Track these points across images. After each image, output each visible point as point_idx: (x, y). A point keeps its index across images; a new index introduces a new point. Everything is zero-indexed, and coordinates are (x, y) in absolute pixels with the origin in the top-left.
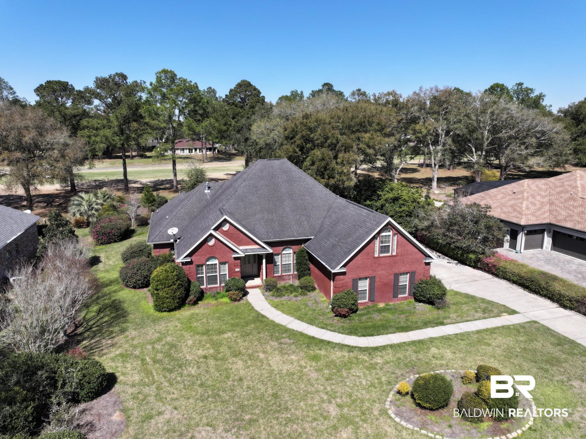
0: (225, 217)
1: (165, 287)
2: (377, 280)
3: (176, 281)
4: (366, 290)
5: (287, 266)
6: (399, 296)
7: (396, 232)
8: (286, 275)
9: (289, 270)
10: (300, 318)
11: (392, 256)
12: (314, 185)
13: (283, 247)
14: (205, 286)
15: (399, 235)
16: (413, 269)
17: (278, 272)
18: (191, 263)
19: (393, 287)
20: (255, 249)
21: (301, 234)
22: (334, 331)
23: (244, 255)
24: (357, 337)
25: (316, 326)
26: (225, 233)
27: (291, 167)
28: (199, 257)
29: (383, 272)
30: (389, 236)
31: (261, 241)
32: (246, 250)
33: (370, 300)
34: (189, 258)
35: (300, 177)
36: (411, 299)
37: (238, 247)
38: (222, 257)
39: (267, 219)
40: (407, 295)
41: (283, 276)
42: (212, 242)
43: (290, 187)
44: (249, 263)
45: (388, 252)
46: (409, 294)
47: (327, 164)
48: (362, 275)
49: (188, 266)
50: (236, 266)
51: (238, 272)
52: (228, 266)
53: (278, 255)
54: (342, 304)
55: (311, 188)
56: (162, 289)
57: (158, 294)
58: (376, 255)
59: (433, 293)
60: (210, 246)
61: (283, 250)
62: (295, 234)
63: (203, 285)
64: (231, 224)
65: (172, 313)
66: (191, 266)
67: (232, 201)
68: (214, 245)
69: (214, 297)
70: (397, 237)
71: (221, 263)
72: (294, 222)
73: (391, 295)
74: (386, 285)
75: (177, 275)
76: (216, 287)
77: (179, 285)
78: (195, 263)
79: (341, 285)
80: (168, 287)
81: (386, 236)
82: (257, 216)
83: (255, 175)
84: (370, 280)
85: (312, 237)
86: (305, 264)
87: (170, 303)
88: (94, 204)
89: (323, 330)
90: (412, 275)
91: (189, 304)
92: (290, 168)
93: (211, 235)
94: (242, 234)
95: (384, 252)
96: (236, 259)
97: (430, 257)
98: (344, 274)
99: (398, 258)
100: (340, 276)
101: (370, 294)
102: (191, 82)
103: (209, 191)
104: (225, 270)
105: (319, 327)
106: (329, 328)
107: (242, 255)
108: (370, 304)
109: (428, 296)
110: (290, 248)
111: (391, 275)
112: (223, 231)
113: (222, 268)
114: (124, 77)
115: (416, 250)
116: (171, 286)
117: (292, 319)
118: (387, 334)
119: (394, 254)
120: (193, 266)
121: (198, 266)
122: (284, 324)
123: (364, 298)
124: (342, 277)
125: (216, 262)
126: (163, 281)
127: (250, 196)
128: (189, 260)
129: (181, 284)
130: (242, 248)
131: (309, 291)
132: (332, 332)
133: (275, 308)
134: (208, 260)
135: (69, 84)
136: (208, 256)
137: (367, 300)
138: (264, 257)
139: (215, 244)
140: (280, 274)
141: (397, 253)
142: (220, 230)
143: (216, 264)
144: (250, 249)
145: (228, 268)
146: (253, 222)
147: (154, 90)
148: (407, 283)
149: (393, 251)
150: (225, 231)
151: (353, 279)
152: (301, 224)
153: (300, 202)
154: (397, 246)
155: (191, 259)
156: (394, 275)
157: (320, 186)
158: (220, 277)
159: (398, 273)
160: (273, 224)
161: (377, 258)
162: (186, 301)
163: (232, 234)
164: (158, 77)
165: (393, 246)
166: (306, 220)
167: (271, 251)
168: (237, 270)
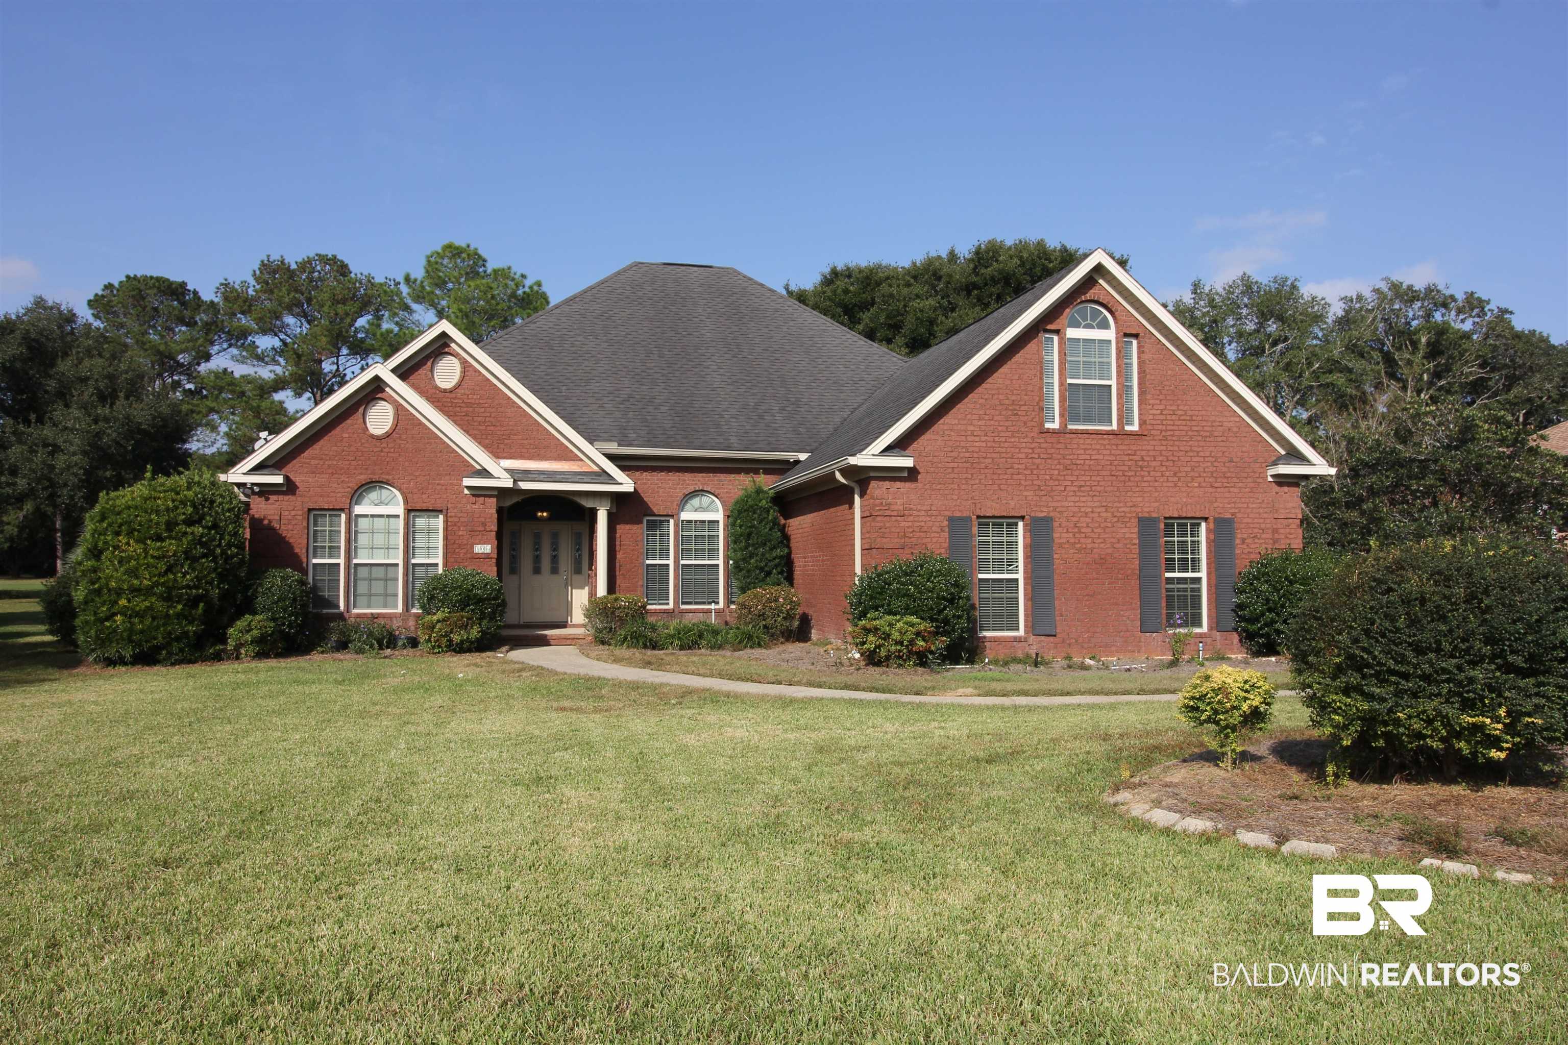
2: (1059, 535)
4: (1015, 583)
5: (702, 574)
6: (1171, 630)
8: (694, 612)
9: (710, 594)
11: (1121, 434)
12: (824, 331)
14: (340, 609)
16: (1223, 507)
17: (662, 595)
19: (1135, 582)
20: (562, 473)
23: (509, 483)
26: (441, 399)
27: (745, 284)
28: (322, 478)
29: (1088, 504)
30: (1104, 344)
32: (528, 472)
33: (1032, 627)
34: (277, 469)
36: (1225, 642)
37: (500, 460)
38: (422, 490)
40: (1204, 628)
41: (682, 613)
42: (381, 424)
43: (735, 329)
44: (554, 571)
45: (1105, 416)
46: (1217, 625)
48: (992, 507)
50: (477, 535)
51: (487, 556)
52: (445, 524)
53: (663, 521)
55: (812, 337)
58: (1054, 425)
60: (372, 438)
61: (684, 502)
63: (333, 600)
66: (288, 512)
68: (388, 435)
70: (1141, 353)
71: (414, 510)
72: (734, 412)
73: (1131, 617)
74: (1103, 565)
76: (390, 619)
78: (303, 498)
79: (897, 542)
81: (1088, 343)
84: (1031, 532)
85: (803, 457)
90: (1223, 530)
92: (744, 289)
93: (378, 387)
95: (1088, 415)
97: (1293, 454)
98: (907, 482)
99: (1147, 445)
101: (1031, 598)
102: (524, 277)
104: (431, 545)
107: (503, 480)
108: (1035, 650)
110: (714, 498)
111: (1122, 520)
112: (434, 385)
113: (420, 541)
114: (343, 269)
115: (1231, 422)
119: (1135, 427)
120: (294, 510)
121: (314, 513)
123: (1010, 619)
125: (395, 506)
128: (277, 479)
133: (607, 661)
134: (358, 493)
136: (363, 478)
137: (1021, 632)
138: (603, 516)
139: (393, 430)
140: (671, 606)
141: (1142, 423)
142: (421, 376)
143: (392, 517)
144: (542, 473)
145: (446, 538)
146: (574, 400)
147: (418, 299)
148: (1203, 574)
149: (1125, 418)
150: (445, 391)
151: (951, 520)
152: (761, 417)
153: (767, 364)
154: (1142, 393)
155: (287, 478)
156: (1141, 520)
157: (849, 336)
158: (406, 574)
159: (1154, 515)
160: (651, 409)
161: (1054, 432)
162: (231, 630)
163: (468, 405)
164: (432, 266)
165: (1124, 390)
166: (782, 409)
167: (631, 489)
168: (484, 548)
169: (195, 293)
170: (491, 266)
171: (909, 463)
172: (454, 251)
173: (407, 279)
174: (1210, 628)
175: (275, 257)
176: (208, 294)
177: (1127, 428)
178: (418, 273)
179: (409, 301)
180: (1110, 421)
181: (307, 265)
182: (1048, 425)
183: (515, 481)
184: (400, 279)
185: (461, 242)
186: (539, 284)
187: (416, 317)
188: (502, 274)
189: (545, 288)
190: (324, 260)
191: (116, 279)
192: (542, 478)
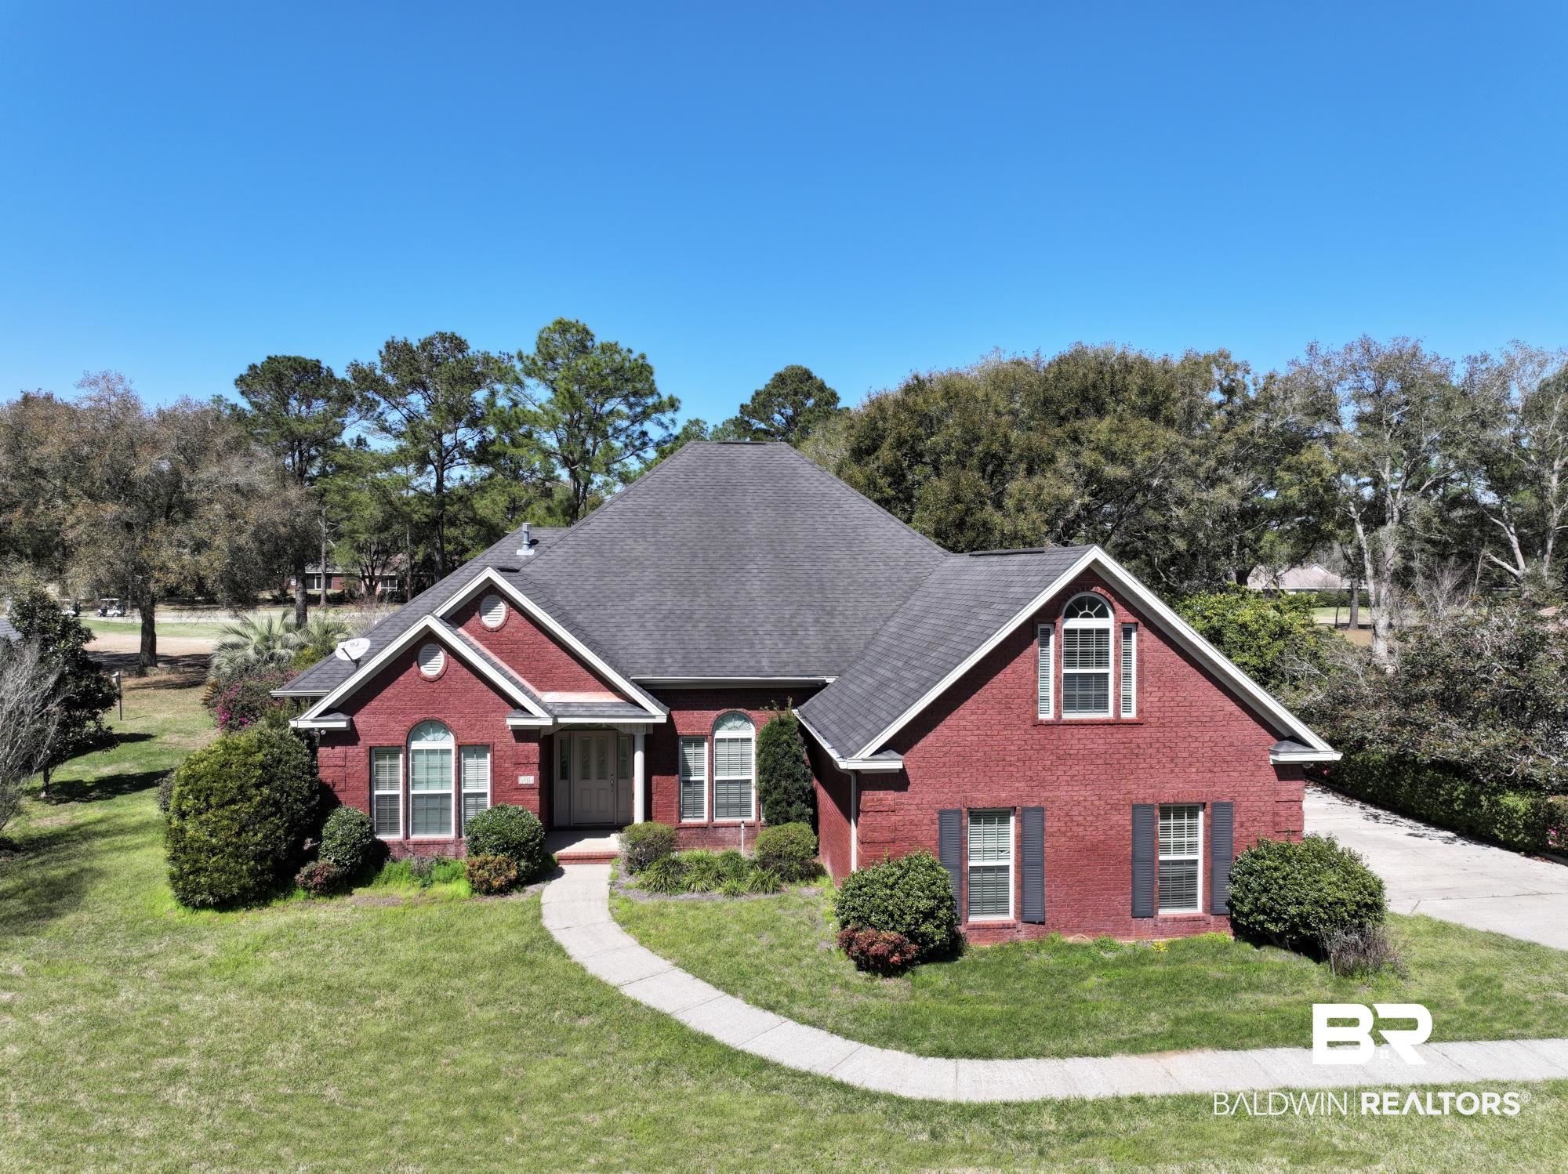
0: (490, 573)
1: (209, 806)
2: (1051, 825)
3: (258, 786)
4: (1005, 869)
5: (734, 789)
6: (1163, 912)
7: (1131, 619)
8: (727, 826)
9: (743, 808)
10: (698, 968)
11: (1117, 724)
12: (868, 519)
13: (713, 715)
14: (400, 836)
15: (1147, 633)
16: (1221, 790)
17: (697, 809)
18: (348, 737)
19: (1127, 868)
20: (600, 705)
21: (786, 664)
22: (813, 1024)
23: (549, 722)
24: (911, 1058)
25: (746, 999)
26: (492, 639)
27: (797, 464)
28: (382, 719)
29: (1081, 793)
30: (1104, 632)
31: (626, 677)
32: (567, 705)
33: (1021, 913)
34: (341, 716)
35: (824, 495)
36: (1218, 929)
37: (538, 694)
38: (471, 727)
39: (671, 612)
40: (1199, 910)
41: (716, 827)
42: (434, 666)
43: (781, 521)
44: (602, 776)
45: (1102, 704)
46: (1210, 908)
47: (968, 511)
48: (983, 799)
49: (338, 749)
50: (521, 765)
51: (530, 788)
52: (493, 763)
53: (698, 741)
54: (875, 909)
55: (855, 528)
56: (199, 812)
57: (183, 831)
58: (1048, 715)
59: (1314, 894)
60: (426, 679)
61: (717, 725)
62: (765, 663)
63: (393, 828)
64: (513, 604)
65: (231, 917)
66: (351, 750)
67: (560, 552)
68: (440, 678)
69: (423, 877)
70: (1140, 641)
71: (465, 749)
72: (768, 627)
73: (1122, 902)
74: (1094, 851)
75: (263, 766)
76: (445, 844)
77: (263, 803)
78: (365, 742)
79: (888, 836)
80: (221, 806)
81: (1086, 632)
82: (637, 602)
83: (663, 482)
84: (1021, 822)
85: (830, 680)
86: (788, 776)
87: (222, 870)
88: (279, 644)
89: (769, 1015)
90: (1221, 815)
91: (307, 889)
92: (794, 469)
93: (428, 640)
94: (552, 647)
95: (1085, 705)
96: (522, 734)
97: (1296, 739)
98: (897, 781)
99: (1143, 733)
100: (881, 794)
101: (1021, 886)
102: (630, 351)
103: (531, 552)
104: (480, 775)
105: (756, 1003)
106: (796, 1009)
107: (542, 719)
108: (1023, 935)
109: (1293, 910)
110: (747, 719)
111: (1115, 807)
112: (484, 628)
113: (470, 774)
114: (459, 345)
115: (1231, 706)
116: (233, 801)
117: (667, 965)
118: (1060, 1055)
119: (1131, 715)
120: (357, 753)
121: (375, 753)
122: (613, 980)
123: (1000, 905)
124: (889, 797)
125: (448, 742)
126: (202, 783)
127: (630, 541)
128: (340, 723)
129: (276, 803)
130: (550, 697)
131: (792, 881)
132: (806, 1029)
133: (622, 924)
134: (416, 731)
135: (324, 365)
136: (418, 717)
137: (1010, 917)
138: (640, 742)
139: (445, 672)
140: (705, 820)
141: (1140, 711)
142: (471, 623)
143: (445, 752)
144: (581, 705)
145: (493, 771)
146: (617, 619)
147: (529, 373)
148: (1199, 856)
149: (1123, 702)
150: (492, 630)
151: (942, 813)
152: (794, 633)
153: (807, 566)
154: (1140, 681)
155: (351, 723)
156: (1135, 807)
158: (459, 804)
159: (1149, 802)
160: (689, 626)
161: (1048, 724)
162: (297, 877)
163: (515, 642)
164: (543, 343)
165: (1123, 678)
166: (817, 621)
167: (664, 720)
168: (528, 779)
169: (329, 370)
170: (598, 342)
171: (898, 765)
172: (563, 327)
173: (520, 357)
174: (1205, 911)
175: (399, 339)
176: (341, 373)
177: (1124, 716)
178: (530, 350)
179: (523, 377)
180: (1106, 707)
181: (426, 344)
182: (1041, 717)
183: (555, 717)
184: (514, 353)
185: (569, 317)
186: (643, 357)
187: (527, 391)
188: (610, 349)
189: (650, 361)
190: (443, 337)
191: (259, 360)
192: (581, 711)
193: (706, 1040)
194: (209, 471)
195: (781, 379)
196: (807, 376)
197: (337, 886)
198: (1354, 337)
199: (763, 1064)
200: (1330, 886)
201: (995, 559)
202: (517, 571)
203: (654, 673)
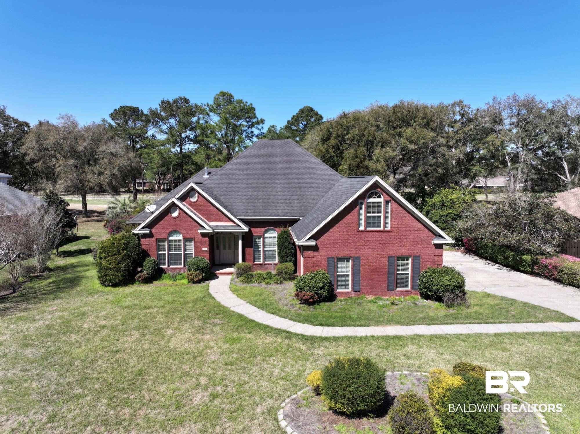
0: (192, 184)
1: (109, 256)
2: (363, 262)
3: (123, 250)
4: (348, 275)
5: (271, 252)
6: (398, 289)
7: (389, 198)
8: (269, 264)
9: (274, 259)
10: (253, 303)
11: (384, 231)
12: (317, 165)
13: (264, 229)
14: (166, 266)
15: (394, 202)
16: (417, 251)
17: (259, 259)
18: (150, 236)
19: (386, 275)
20: (227, 226)
21: (287, 213)
22: (284, 318)
23: (211, 231)
24: (311, 326)
25: (266, 311)
26: (193, 205)
27: (294, 147)
28: (160, 230)
29: (371, 252)
30: (380, 203)
31: (236, 217)
32: (217, 226)
33: (353, 288)
34: (147, 229)
35: (303, 157)
36: (415, 294)
37: (208, 222)
38: (187, 232)
39: (251, 196)
40: (409, 288)
41: (265, 264)
42: (175, 214)
43: (288, 166)
44: (230, 249)
45: (379, 225)
46: (413, 288)
48: (341, 254)
49: (147, 239)
50: (203, 245)
51: (206, 252)
52: (194, 244)
53: (259, 238)
54: (306, 286)
55: (313, 168)
56: (106, 258)
57: (101, 263)
58: (362, 228)
59: (441, 283)
60: (173, 218)
61: (266, 232)
62: (280, 212)
63: (165, 264)
64: (199, 194)
65: (117, 289)
66: (151, 240)
67: (216, 177)
68: (177, 217)
69: (174, 278)
70: (391, 205)
71: (186, 240)
72: (282, 201)
73: (384, 286)
74: (376, 270)
75: (124, 244)
76: (180, 268)
77: (125, 255)
78: (156, 237)
79: (311, 265)
80: (112, 256)
81: (374, 203)
82: (240, 193)
83: (250, 153)
84: (353, 261)
85: (301, 218)
87: (113, 275)
88: (128, 207)
89: (272, 315)
90: (417, 259)
91: (139, 281)
93: (173, 205)
94: (212, 208)
95: (374, 226)
96: (203, 235)
97: (441, 236)
98: (315, 248)
99: (392, 234)
100: (309, 252)
101: (353, 281)
102: (247, 102)
103: (208, 176)
104: (191, 249)
105: (269, 312)
106: (280, 314)
107: (210, 230)
108: (353, 295)
109: (434, 288)
110: (275, 230)
111: (383, 257)
112: (191, 201)
113: (188, 247)
114: (187, 101)
115: (420, 226)
116: (116, 254)
117: (244, 302)
118: (355, 326)
119: (388, 228)
120: (153, 241)
121: (159, 241)
122: (228, 306)
123: (346, 286)
124: (312, 253)
125: (180, 237)
126: (106, 249)
127: (238, 173)
128: (147, 231)
129: (128, 255)
130: (212, 223)
131: (287, 280)
132: (282, 319)
133: (233, 291)
134: (171, 234)
135: (140, 109)
136: (171, 229)
137: (350, 290)
138: (240, 237)
139: (179, 215)
140: (262, 262)
141: (391, 227)
142: (187, 200)
143: (180, 241)
144: (221, 226)
145: (195, 246)
146: (234, 199)
147: (211, 111)
148: (409, 272)
149: (385, 225)
150: (193, 202)
151: (328, 258)
152: (290, 203)
153: (296, 181)
154: (392, 218)
155: (151, 231)
156: (389, 257)
157: (325, 167)
158: (184, 256)
159: (393, 255)
160: (256, 201)
161: (362, 231)
162: (136, 278)
163: (200, 206)
164: (216, 99)
165: (386, 217)
166: (298, 199)
167: (247, 231)
168: (205, 249)
169: (142, 111)
170: (235, 99)
171: (314, 244)
172: (223, 94)
173: (208, 105)
174: (411, 289)
175: (166, 99)
176: (146, 112)
177: (386, 229)
178: (211, 102)
179: (209, 112)
180: (380, 226)
181: (175, 101)
182: (360, 229)
183: (213, 230)
184: (206, 104)
185: (225, 91)
186: (251, 104)
187: (211, 117)
188: (240, 102)
189: (254, 106)
190: (181, 98)
191: (117, 107)
192: (221, 228)
193: (252, 321)
194: (103, 148)
195: (302, 111)
196: (312, 110)
197: (148, 280)
198: (511, 94)
199: (268, 327)
200: (445, 280)
201: (353, 179)
202: (201, 183)
203: (245, 216)
